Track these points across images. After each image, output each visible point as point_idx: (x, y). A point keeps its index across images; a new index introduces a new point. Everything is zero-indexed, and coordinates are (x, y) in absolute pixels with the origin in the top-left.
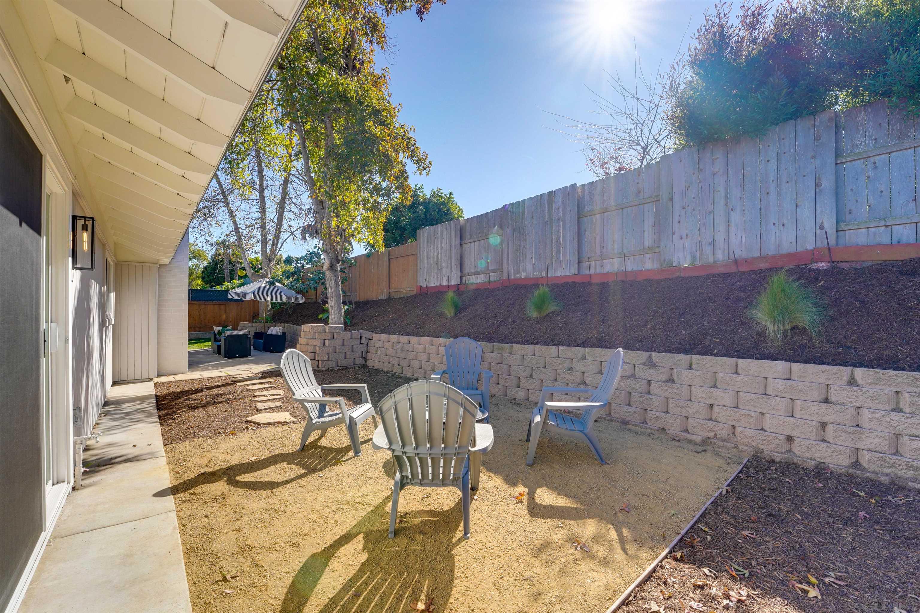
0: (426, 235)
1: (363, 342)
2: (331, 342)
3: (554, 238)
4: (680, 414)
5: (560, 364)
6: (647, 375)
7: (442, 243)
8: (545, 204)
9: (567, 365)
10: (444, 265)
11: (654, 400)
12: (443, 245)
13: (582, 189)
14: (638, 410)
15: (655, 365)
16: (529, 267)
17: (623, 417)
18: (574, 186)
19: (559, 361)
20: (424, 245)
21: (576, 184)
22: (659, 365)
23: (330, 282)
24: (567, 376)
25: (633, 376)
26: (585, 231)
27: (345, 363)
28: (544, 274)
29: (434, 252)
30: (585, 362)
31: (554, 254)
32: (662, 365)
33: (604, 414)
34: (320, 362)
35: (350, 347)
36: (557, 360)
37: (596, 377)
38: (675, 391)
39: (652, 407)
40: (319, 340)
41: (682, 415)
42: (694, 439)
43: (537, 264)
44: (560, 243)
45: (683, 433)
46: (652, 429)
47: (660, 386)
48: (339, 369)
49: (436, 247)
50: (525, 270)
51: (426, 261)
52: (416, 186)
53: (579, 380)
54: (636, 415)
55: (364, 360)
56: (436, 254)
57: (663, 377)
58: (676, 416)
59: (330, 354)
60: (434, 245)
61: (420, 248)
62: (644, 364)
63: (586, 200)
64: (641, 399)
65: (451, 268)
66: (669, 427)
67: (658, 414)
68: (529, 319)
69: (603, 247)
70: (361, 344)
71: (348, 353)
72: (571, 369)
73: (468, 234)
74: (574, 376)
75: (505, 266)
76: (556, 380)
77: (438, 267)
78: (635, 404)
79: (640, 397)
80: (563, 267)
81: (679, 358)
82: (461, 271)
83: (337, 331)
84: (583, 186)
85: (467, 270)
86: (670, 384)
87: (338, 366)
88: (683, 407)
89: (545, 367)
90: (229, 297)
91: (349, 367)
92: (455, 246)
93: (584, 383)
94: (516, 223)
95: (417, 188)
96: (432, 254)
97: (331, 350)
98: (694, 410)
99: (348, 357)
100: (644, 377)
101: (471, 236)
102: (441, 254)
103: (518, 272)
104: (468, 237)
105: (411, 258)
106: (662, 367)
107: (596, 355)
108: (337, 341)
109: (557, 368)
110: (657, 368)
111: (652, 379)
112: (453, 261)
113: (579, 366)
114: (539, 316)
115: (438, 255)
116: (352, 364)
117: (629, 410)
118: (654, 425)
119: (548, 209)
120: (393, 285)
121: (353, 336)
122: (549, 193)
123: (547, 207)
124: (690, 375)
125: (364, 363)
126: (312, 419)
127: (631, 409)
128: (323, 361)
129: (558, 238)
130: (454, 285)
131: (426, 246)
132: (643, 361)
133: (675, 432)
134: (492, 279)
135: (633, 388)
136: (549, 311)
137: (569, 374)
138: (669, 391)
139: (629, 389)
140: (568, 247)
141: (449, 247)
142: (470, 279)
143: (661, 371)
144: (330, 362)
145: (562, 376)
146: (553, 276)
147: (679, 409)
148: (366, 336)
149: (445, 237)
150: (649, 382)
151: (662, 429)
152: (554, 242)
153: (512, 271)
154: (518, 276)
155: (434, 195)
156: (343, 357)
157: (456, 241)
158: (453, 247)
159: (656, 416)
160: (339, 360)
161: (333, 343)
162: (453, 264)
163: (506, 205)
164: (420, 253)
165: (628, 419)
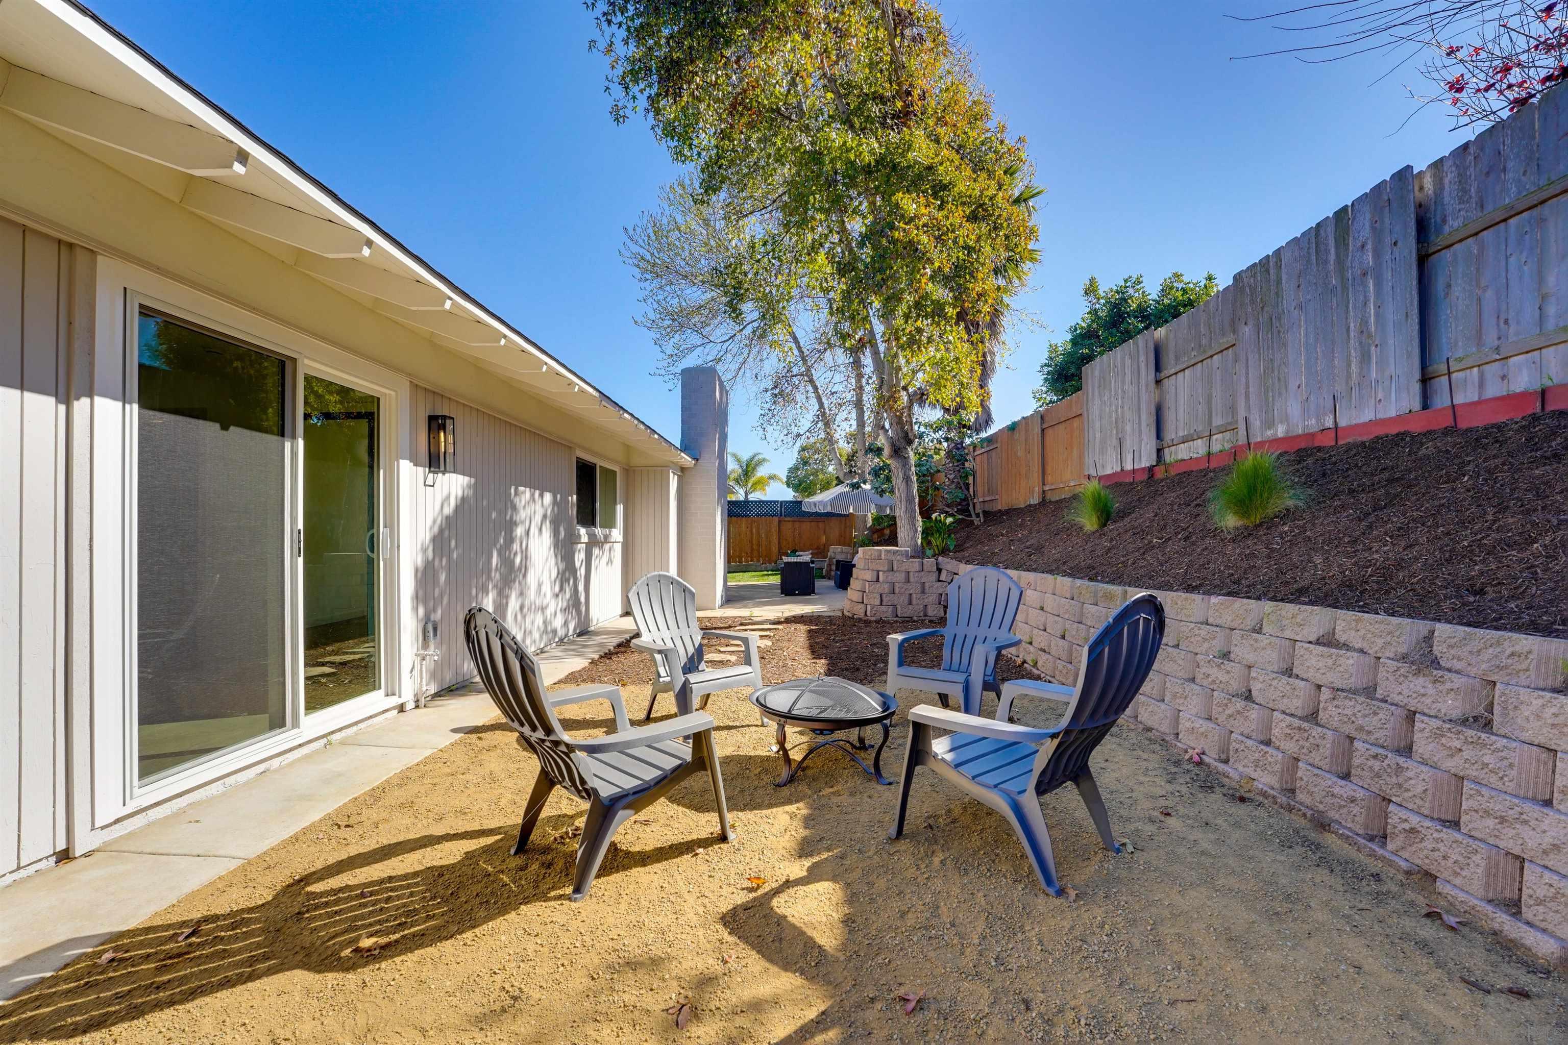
0: (1097, 373)
1: (943, 577)
2: (887, 577)
3: (1352, 325)
4: (1491, 841)
5: (1205, 640)
6: (1406, 692)
7: (1123, 382)
8: (1327, 245)
9: (1218, 644)
10: (1128, 428)
11: (1410, 774)
12: (1126, 387)
13: (1434, 176)
14: (1360, 794)
15: (1435, 663)
16: (1294, 409)
17: (1321, 807)
18: (1404, 175)
19: (1203, 633)
20: (1093, 394)
21: (1409, 168)
22: (1449, 665)
23: (897, 478)
24: (1214, 672)
25: (1369, 691)
26: (1449, 286)
27: (907, 612)
28: (1329, 423)
29: (1111, 405)
30: (1256, 640)
31: (1354, 368)
32: (1458, 665)
33: (1277, 786)
34: (869, 607)
35: (919, 585)
36: (1200, 629)
37: (1275, 683)
38: (1486, 759)
39: (1406, 795)
40: (870, 572)
41: (1502, 844)
42: (1528, 942)
43: (1312, 398)
44: (1370, 336)
45: (1490, 908)
46: (1391, 863)
47: (1438, 734)
48: (896, 622)
49: (1113, 393)
50: (1286, 419)
51: (1098, 425)
52: (1126, 281)
53: (1235, 686)
54: (1356, 810)
55: (942, 610)
56: (1113, 408)
57: (1452, 706)
58: (1475, 845)
59: (884, 596)
60: (1110, 392)
61: (1087, 401)
62: (1404, 658)
63: (1447, 199)
64: (1377, 765)
65: (1140, 435)
66: (1445, 875)
67: (1414, 820)
68: (1216, 533)
69: (1506, 322)
70: (939, 581)
71: (914, 596)
72: (1226, 655)
73: (1172, 356)
74: (1228, 672)
75: (1242, 413)
76: (1193, 680)
77: (1117, 433)
78: (1360, 777)
79: (1375, 757)
80: (1380, 396)
81: (1517, 648)
82: (1159, 437)
83: (898, 558)
84: (1438, 165)
85: (1170, 434)
86: (1470, 733)
87: (897, 616)
88: (1503, 820)
89: (1177, 646)
90: (804, 509)
91: (915, 618)
92: (1147, 386)
93: (1248, 696)
94: (1262, 308)
95: (1129, 284)
96: (1107, 409)
97: (886, 588)
98: (1547, 840)
99: (914, 602)
100: (1397, 699)
101: (1177, 358)
102: (1122, 407)
103: (1269, 424)
104: (1173, 362)
105: (1076, 423)
106: (1457, 672)
107: (1284, 623)
108: (897, 574)
109: (1197, 650)
110: (1440, 673)
111: (1420, 707)
112: (1144, 417)
113: (1243, 651)
114: (1245, 522)
115: (1117, 411)
116: (922, 614)
117: (1336, 790)
118: (1405, 854)
119: (1337, 255)
120: (1049, 478)
121: (925, 567)
122: (1337, 214)
123: (1333, 251)
124: (1549, 711)
125: (942, 615)
126: (659, 676)
127: (1343, 789)
128: (873, 606)
129: (1364, 322)
130: (1143, 469)
131: (1096, 394)
132: (1403, 649)
133: (1462, 896)
134: (1216, 448)
135: (1360, 729)
136: (1270, 512)
137: (1219, 666)
138: (1466, 754)
139: (1349, 729)
140: (1391, 342)
141: (1136, 389)
142: (1176, 453)
143: (1448, 685)
144: (884, 608)
145: (1203, 670)
146: (1354, 422)
147: (1490, 822)
148: (949, 567)
149: (1128, 372)
150: (1411, 716)
151: (1427, 874)
152: (1352, 335)
153: (1256, 423)
154: (1269, 433)
155: (1166, 290)
156: (906, 601)
157: (1147, 375)
158: (1144, 388)
159: (1407, 826)
160: (899, 607)
161: (892, 577)
162: (1144, 424)
163: (1240, 274)
164: (1087, 410)
165: (1333, 815)
